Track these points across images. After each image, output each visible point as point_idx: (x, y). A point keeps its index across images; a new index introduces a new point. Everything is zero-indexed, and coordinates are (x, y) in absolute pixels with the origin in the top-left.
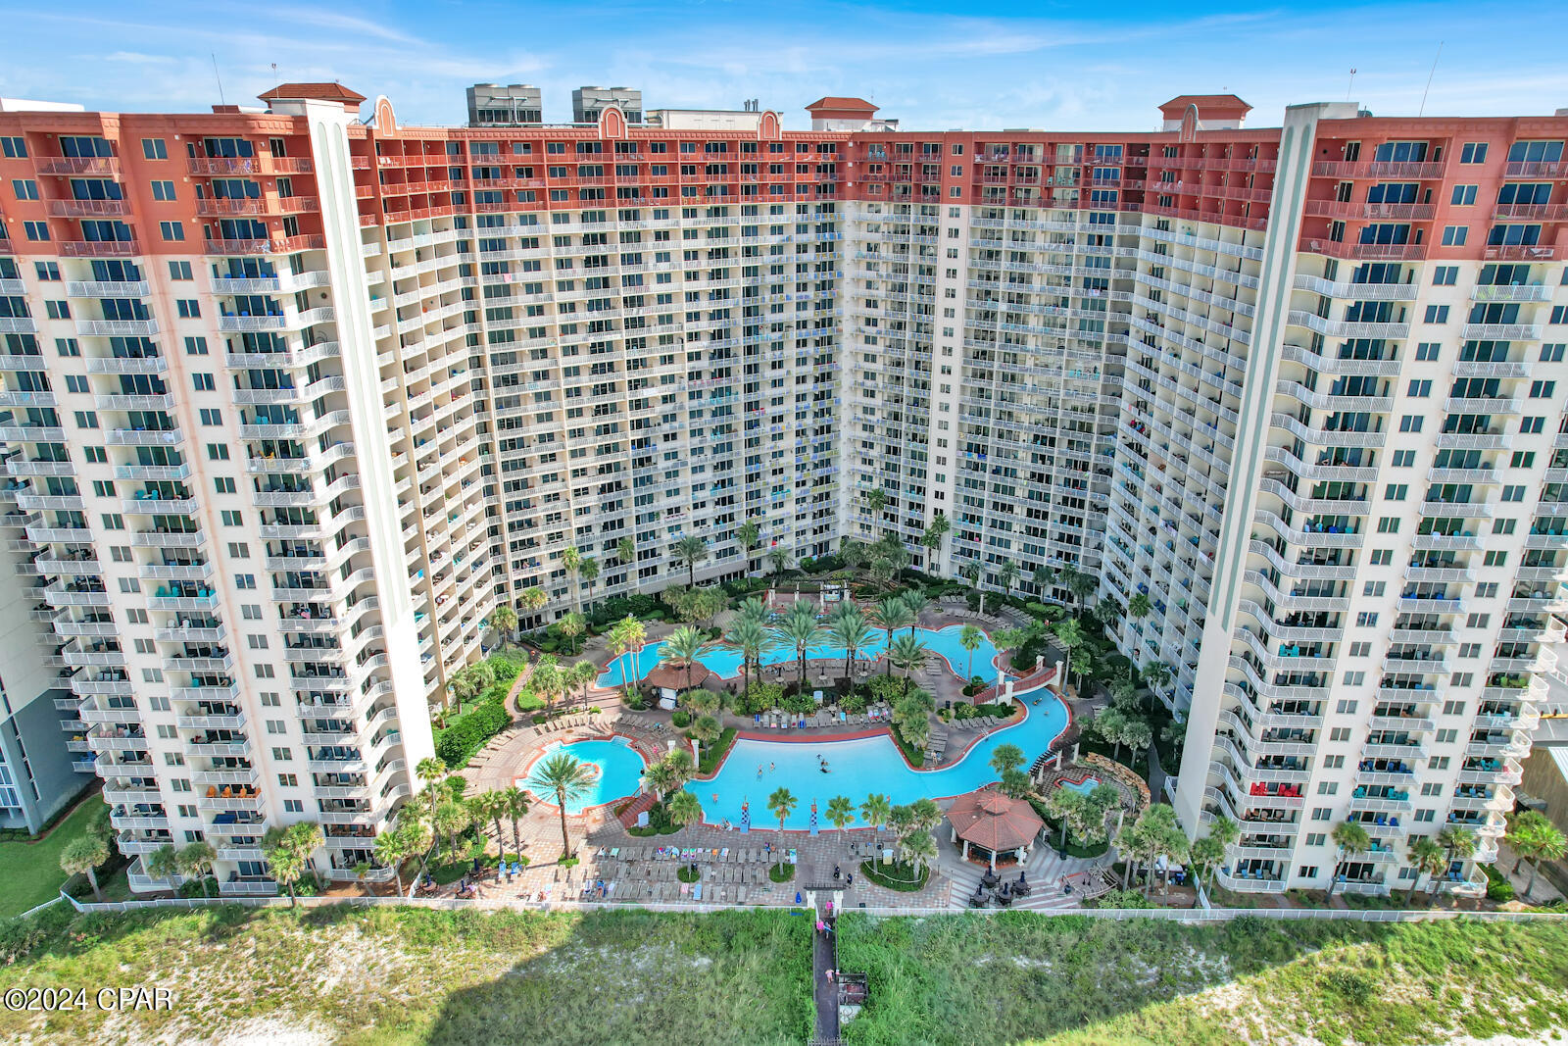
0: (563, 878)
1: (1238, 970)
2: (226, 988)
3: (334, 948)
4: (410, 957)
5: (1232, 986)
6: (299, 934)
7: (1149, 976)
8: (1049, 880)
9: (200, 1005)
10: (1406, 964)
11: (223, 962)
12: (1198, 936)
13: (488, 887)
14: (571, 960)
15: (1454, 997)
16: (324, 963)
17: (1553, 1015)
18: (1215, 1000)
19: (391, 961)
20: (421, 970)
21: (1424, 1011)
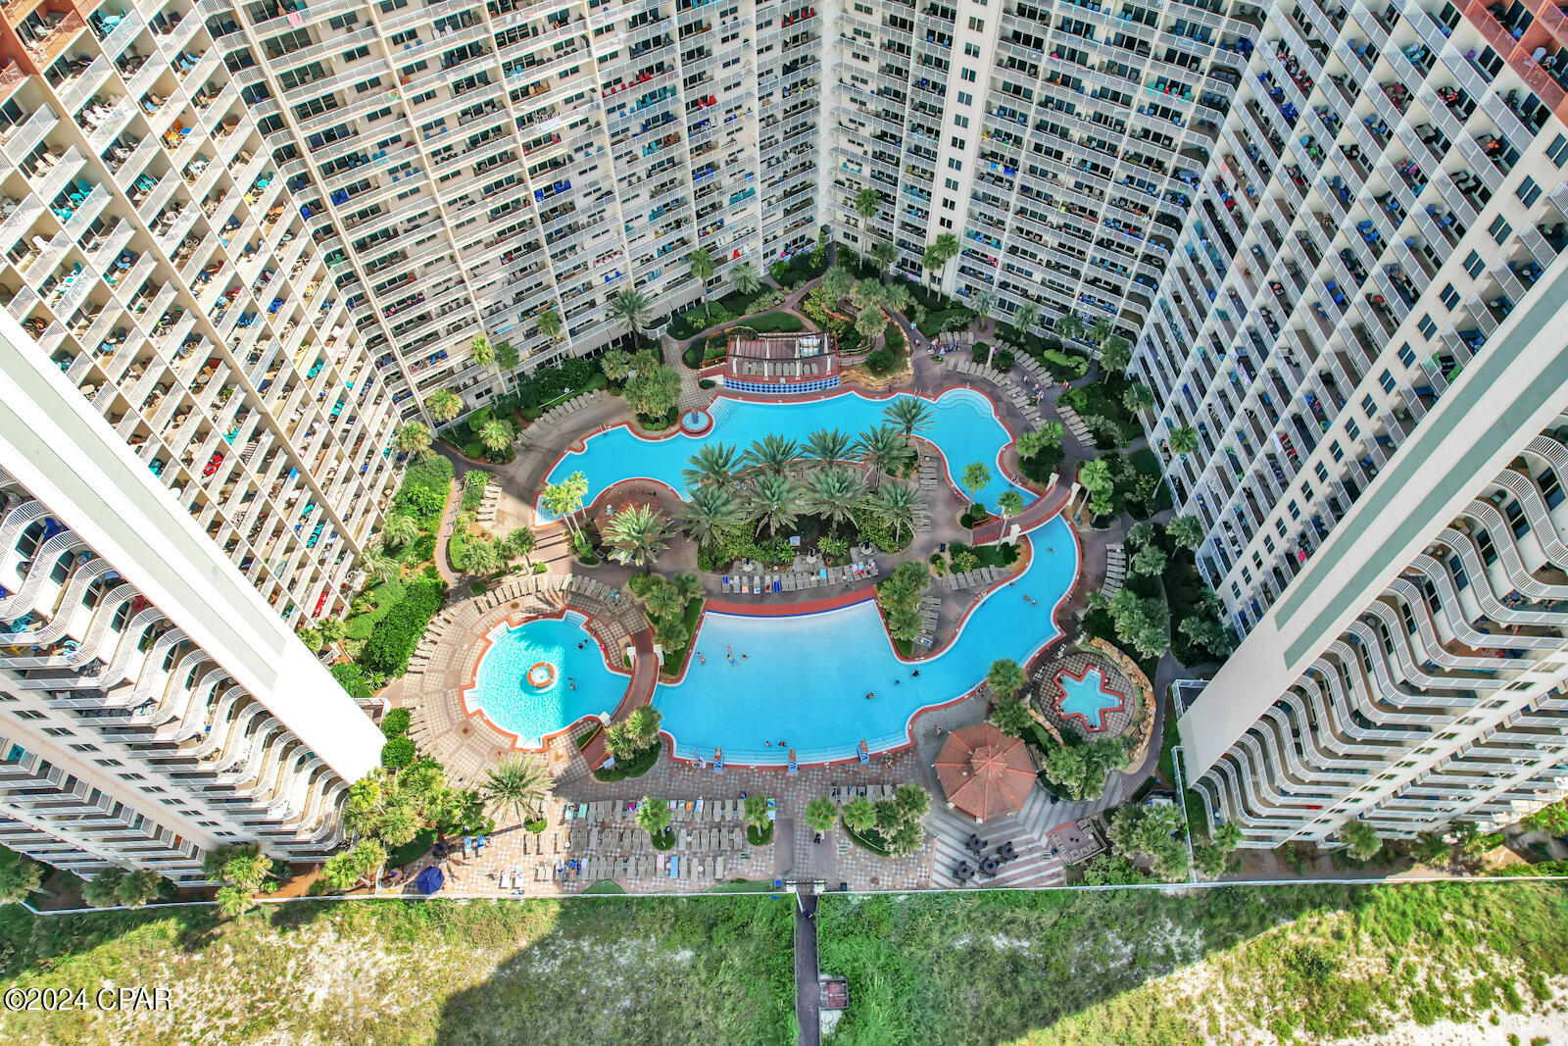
0: (532, 848)
1: (1209, 946)
2: (216, 1004)
3: (313, 953)
4: (393, 958)
5: (1200, 966)
6: (274, 938)
7: (1123, 956)
8: (1036, 835)
9: (196, 1027)
10: (1373, 934)
11: (206, 973)
12: (1178, 907)
13: (457, 863)
14: (554, 956)
15: (1410, 970)
16: (308, 971)
17: (1498, 991)
18: (1182, 985)
19: (375, 964)
20: (407, 974)
21: (1377, 989)
